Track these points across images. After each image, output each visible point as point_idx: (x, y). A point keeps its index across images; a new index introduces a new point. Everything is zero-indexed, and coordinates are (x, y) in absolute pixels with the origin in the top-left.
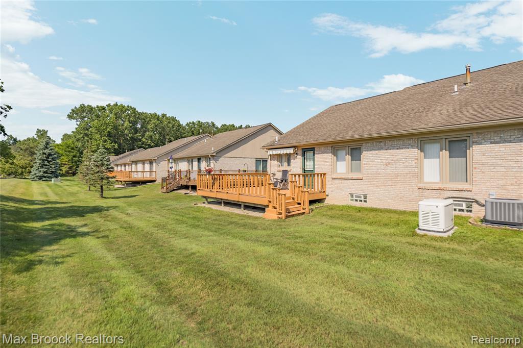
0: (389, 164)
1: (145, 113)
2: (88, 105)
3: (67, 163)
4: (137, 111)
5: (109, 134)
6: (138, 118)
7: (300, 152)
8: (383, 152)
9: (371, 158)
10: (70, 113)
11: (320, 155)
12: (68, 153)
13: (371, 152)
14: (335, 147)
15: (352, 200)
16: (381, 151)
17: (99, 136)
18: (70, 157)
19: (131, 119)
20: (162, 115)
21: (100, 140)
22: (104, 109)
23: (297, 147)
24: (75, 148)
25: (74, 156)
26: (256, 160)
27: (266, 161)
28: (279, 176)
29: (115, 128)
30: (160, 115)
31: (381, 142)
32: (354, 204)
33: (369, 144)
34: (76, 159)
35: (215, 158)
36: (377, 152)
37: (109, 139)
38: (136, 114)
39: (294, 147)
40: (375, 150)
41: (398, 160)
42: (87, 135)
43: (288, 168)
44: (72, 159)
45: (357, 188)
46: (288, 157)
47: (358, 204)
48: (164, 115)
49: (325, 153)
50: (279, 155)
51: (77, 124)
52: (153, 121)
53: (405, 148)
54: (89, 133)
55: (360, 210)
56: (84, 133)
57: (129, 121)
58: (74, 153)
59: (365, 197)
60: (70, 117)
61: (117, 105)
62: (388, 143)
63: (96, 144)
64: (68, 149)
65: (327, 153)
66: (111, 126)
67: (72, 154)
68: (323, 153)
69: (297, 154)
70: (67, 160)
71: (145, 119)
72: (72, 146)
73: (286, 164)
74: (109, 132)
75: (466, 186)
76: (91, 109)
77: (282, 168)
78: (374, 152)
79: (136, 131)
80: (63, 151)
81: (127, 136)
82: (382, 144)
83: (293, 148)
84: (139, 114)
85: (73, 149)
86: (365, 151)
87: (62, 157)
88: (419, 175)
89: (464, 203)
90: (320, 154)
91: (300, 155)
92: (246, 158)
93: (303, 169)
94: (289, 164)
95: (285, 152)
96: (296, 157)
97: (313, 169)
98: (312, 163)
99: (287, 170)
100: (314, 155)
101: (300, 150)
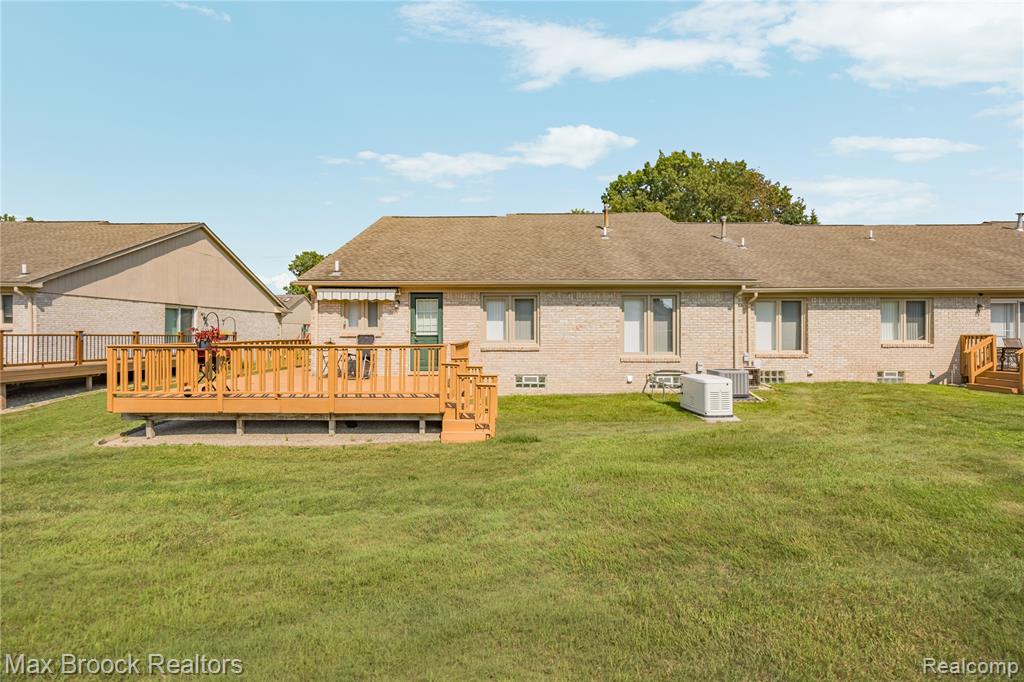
0: (581, 326)
7: (406, 299)
8: (571, 309)
9: (553, 317)
11: (455, 307)
13: (553, 307)
14: (487, 294)
15: (519, 386)
16: (569, 307)
23: (401, 288)
26: (167, 309)
27: (191, 311)
31: (569, 293)
32: (523, 391)
33: (550, 296)
35: (38, 295)
36: (562, 308)
39: (397, 288)
40: (559, 305)
41: (593, 321)
43: (373, 332)
45: (530, 366)
46: (373, 309)
47: (530, 392)
49: (466, 304)
50: (345, 302)
53: (604, 305)
55: (533, 401)
59: (542, 379)
62: (580, 295)
65: (471, 305)
68: (461, 304)
69: (399, 303)
73: (364, 321)
75: (671, 356)
77: (353, 332)
78: (558, 307)
82: (571, 297)
83: (395, 291)
86: (544, 305)
88: (619, 343)
89: (672, 378)
90: (455, 305)
91: (406, 305)
92: (138, 302)
93: (413, 333)
94: (373, 322)
95: (372, 296)
96: (397, 308)
97: (436, 334)
98: (434, 321)
99: (373, 336)
100: (441, 306)
101: (407, 295)
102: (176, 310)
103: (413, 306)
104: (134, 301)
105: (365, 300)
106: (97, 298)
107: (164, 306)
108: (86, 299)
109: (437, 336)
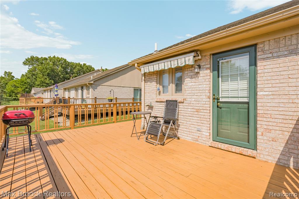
1: (73, 63)
2: (36, 57)
3: (21, 92)
4: (68, 62)
5: (48, 75)
6: (68, 65)
7: (207, 62)
10: (25, 61)
12: (22, 86)
17: (42, 76)
18: (23, 89)
19: (63, 66)
20: (83, 64)
21: (42, 78)
22: (46, 59)
23: (201, 51)
24: (27, 83)
25: (26, 88)
28: (160, 111)
29: (53, 70)
30: (82, 64)
34: (27, 89)
35: (93, 86)
37: (48, 78)
38: (66, 63)
39: (196, 51)
42: (34, 75)
43: (178, 97)
44: (24, 90)
48: (84, 64)
50: (160, 74)
51: (28, 68)
52: (78, 67)
54: (35, 73)
56: (32, 73)
57: (62, 67)
58: (26, 86)
60: (25, 63)
61: (55, 57)
63: (39, 80)
64: (22, 84)
66: (50, 69)
67: (25, 87)
69: (199, 67)
70: (21, 90)
71: (73, 66)
72: (25, 81)
73: (172, 87)
74: (48, 73)
76: (37, 59)
77: (165, 97)
79: (67, 73)
80: (19, 85)
81: (60, 76)
83: (194, 55)
84: (69, 63)
85: (25, 83)
87: (19, 89)
91: (207, 69)
92: (124, 87)
93: (216, 99)
94: (179, 88)
95: (174, 63)
96: (198, 73)
97: (246, 100)
98: (244, 84)
99: (176, 101)
100: (253, 63)
101: (208, 58)
102: (138, 90)
103: (216, 68)
104: (123, 87)
105: (169, 69)
106: (111, 86)
107: (133, 88)
108: (107, 86)
109: (248, 103)
